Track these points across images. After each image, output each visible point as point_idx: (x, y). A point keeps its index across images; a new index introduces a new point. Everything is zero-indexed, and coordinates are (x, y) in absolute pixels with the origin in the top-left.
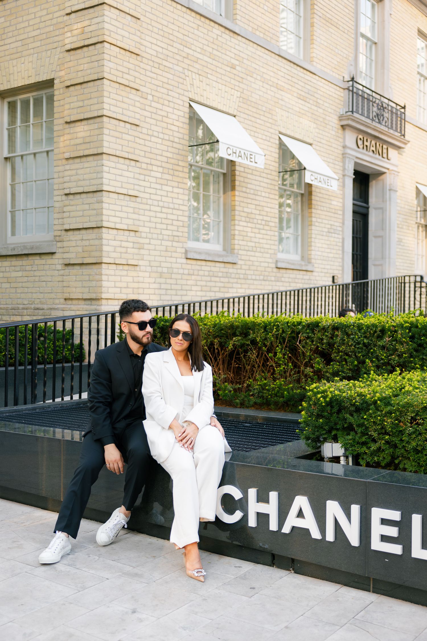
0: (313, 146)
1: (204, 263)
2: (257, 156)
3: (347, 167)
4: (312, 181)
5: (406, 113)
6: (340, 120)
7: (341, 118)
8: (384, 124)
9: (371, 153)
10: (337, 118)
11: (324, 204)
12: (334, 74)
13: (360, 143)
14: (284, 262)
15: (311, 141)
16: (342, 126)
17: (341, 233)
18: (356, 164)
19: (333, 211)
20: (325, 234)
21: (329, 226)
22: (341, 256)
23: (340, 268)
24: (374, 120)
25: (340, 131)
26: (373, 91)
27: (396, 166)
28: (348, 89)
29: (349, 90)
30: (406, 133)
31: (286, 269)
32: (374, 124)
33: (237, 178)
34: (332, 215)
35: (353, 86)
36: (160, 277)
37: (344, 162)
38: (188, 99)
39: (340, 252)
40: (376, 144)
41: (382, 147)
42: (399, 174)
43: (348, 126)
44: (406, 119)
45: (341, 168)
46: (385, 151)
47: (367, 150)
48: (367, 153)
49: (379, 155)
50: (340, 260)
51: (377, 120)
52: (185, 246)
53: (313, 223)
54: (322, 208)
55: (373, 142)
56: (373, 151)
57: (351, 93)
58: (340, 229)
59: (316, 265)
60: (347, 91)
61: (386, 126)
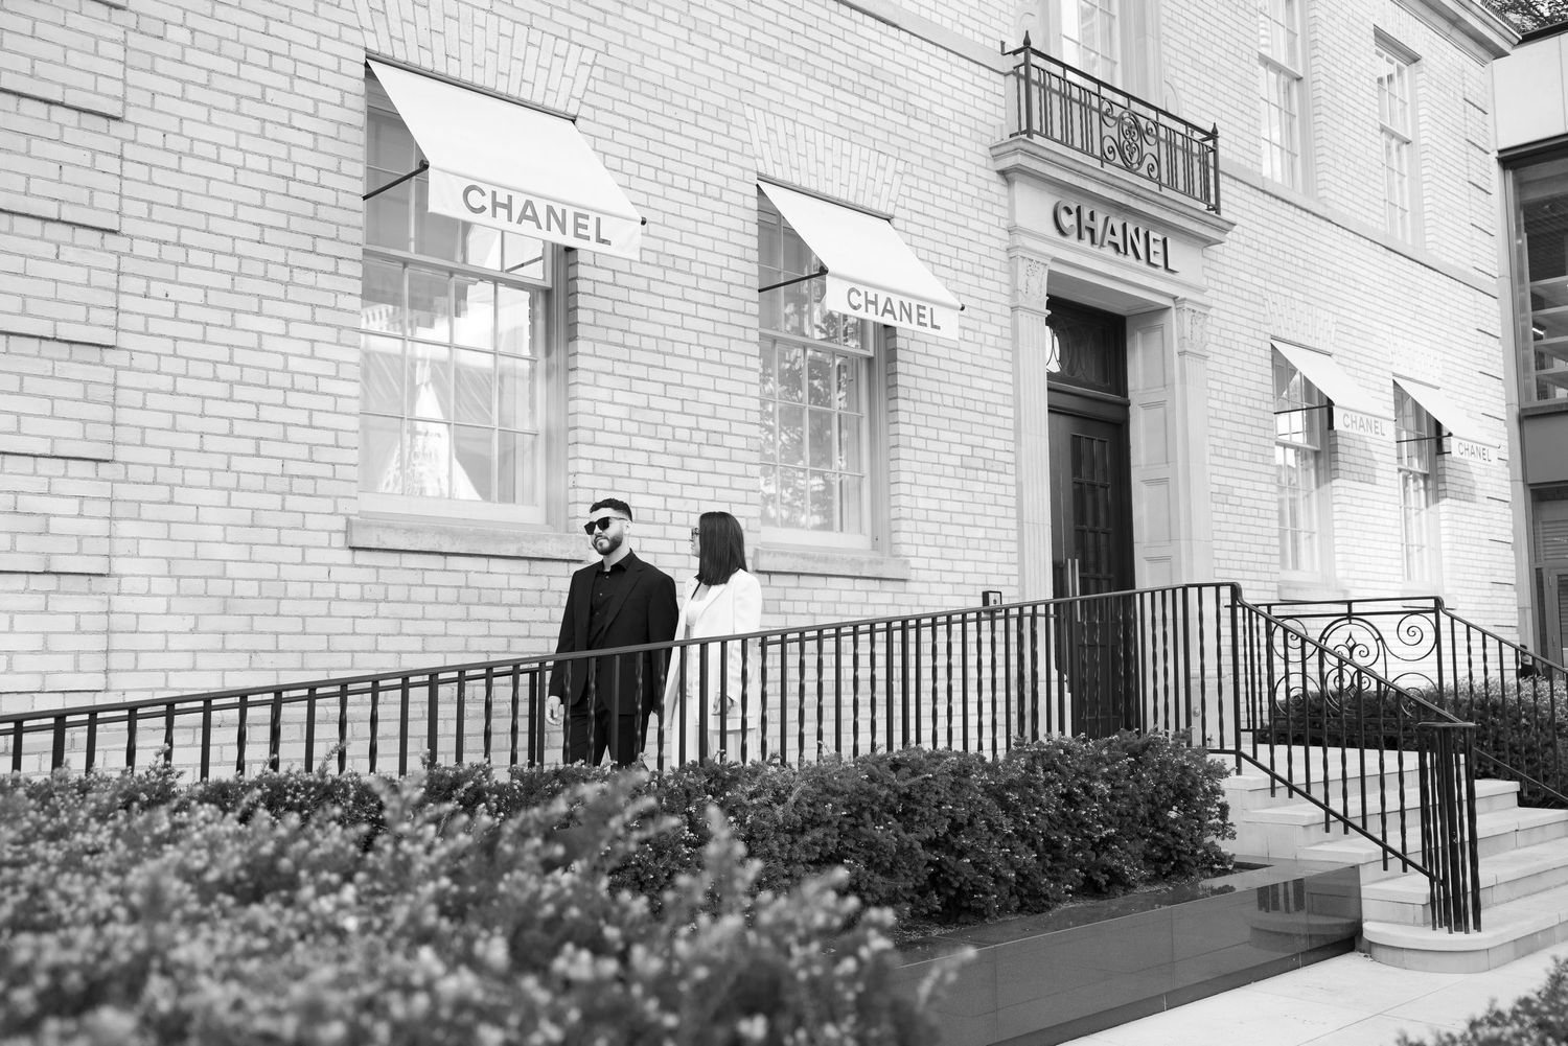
0: (894, 221)
1: (435, 562)
2: (604, 220)
3: (1021, 285)
4: (855, 308)
5: (1221, 152)
6: (995, 157)
7: (995, 152)
8: (1143, 171)
9: (1109, 251)
10: (982, 150)
11: (944, 388)
12: (968, 33)
13: (1068, 221)
14: (784, 554)
15: (889, 210)
16: (1003, 173)
17: (1011, 469)
18: (1052, 276)
19: (981, 407)
20: (949, 471)
21: (967, 451)
22: (1013, 535)
23: (1014, 570)
24: (1109, 161)
25: (998, 187)
26: (1100, 83)
27: (1201, 291)
28: (1015, 72)
29: (1019, 76)
30: (1223, 205)
31: (799, 574)
32: (1108, 168)
33: (581, 300)
34: (978, 418)
35: (1026, 63)
36: (224, 613)
37: (1013, 274)
38: (364, 54)
39: (1013, 524)
40: (1124, 226)
41: (1147, 235)
42: (1212, 312)
43: (1019, 170)
44: (1221, 167)
45: (1006, 289)
46: (1156, 247)
47: (1093, 242)
48: (1095, 249)
49: (1138, 257)
50: (1013, 547)
51: (1118, 160)
52: (345, 506)
53: (902, 441)
54: (937, 399)
55: (1117, 224)
56: (1116, 246)
57: (1023, 83)
58: (1010, 458)
59: (914, 562)
60: (1012, 79)
61: (1150, 178)
